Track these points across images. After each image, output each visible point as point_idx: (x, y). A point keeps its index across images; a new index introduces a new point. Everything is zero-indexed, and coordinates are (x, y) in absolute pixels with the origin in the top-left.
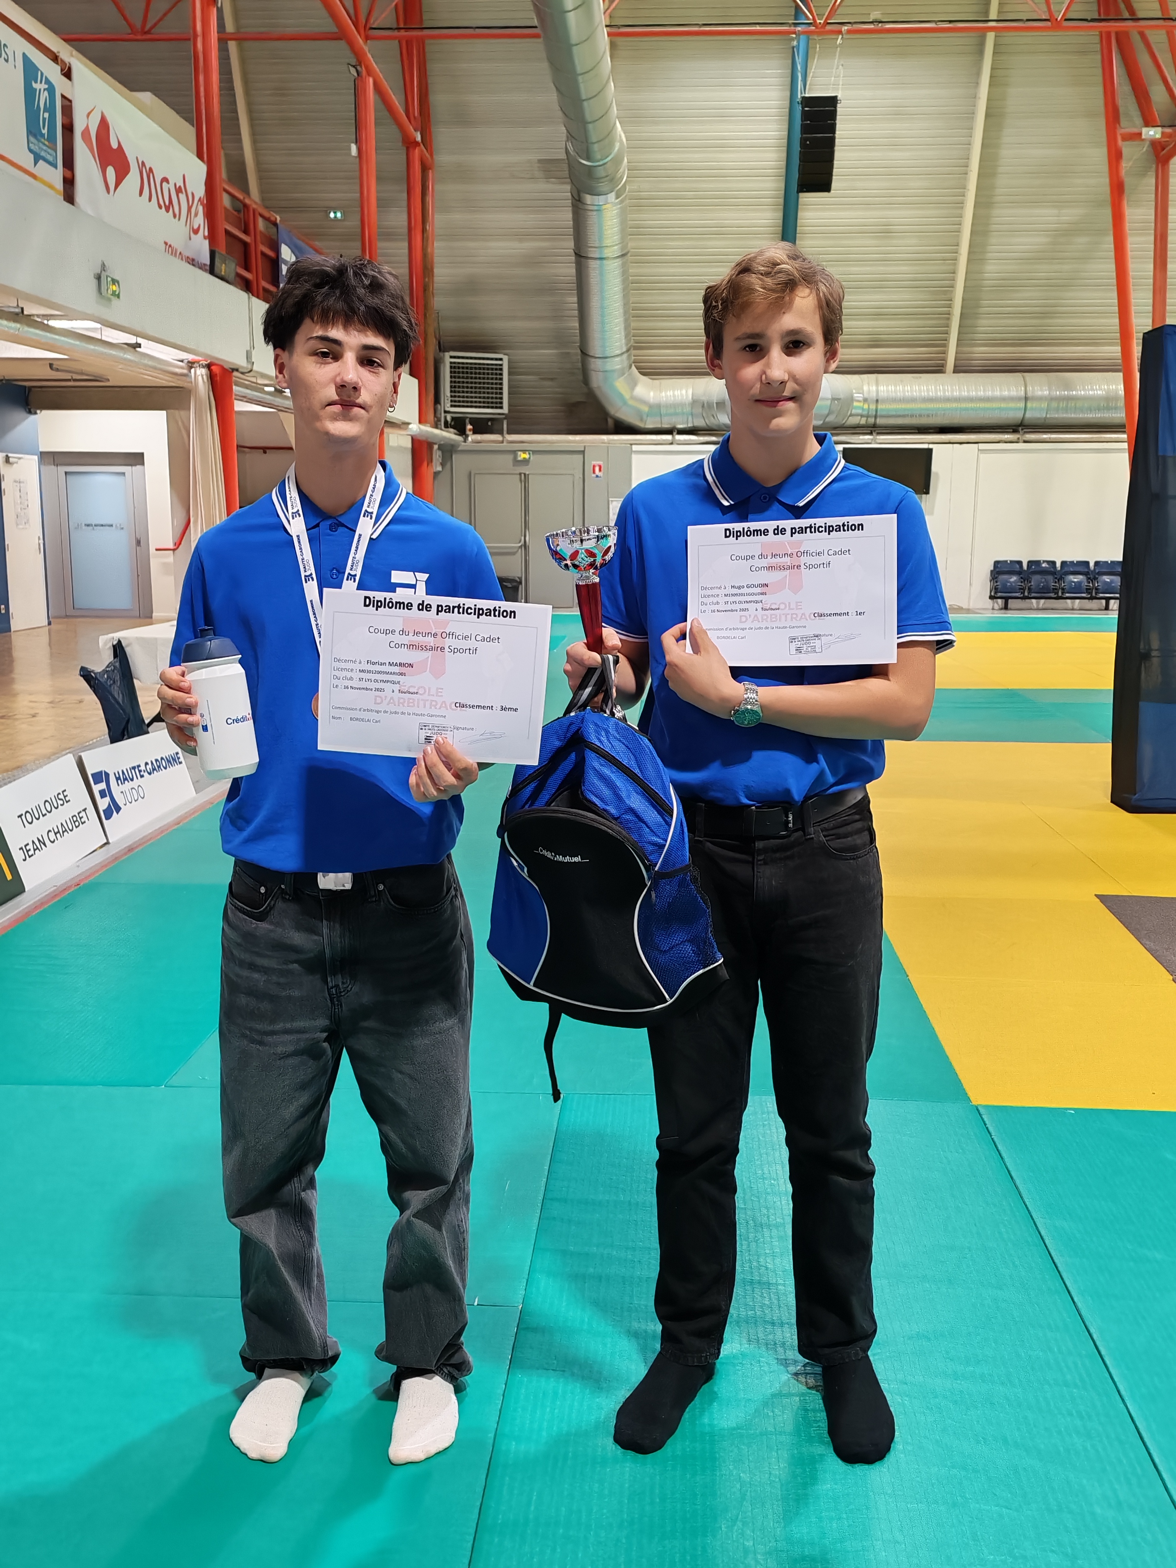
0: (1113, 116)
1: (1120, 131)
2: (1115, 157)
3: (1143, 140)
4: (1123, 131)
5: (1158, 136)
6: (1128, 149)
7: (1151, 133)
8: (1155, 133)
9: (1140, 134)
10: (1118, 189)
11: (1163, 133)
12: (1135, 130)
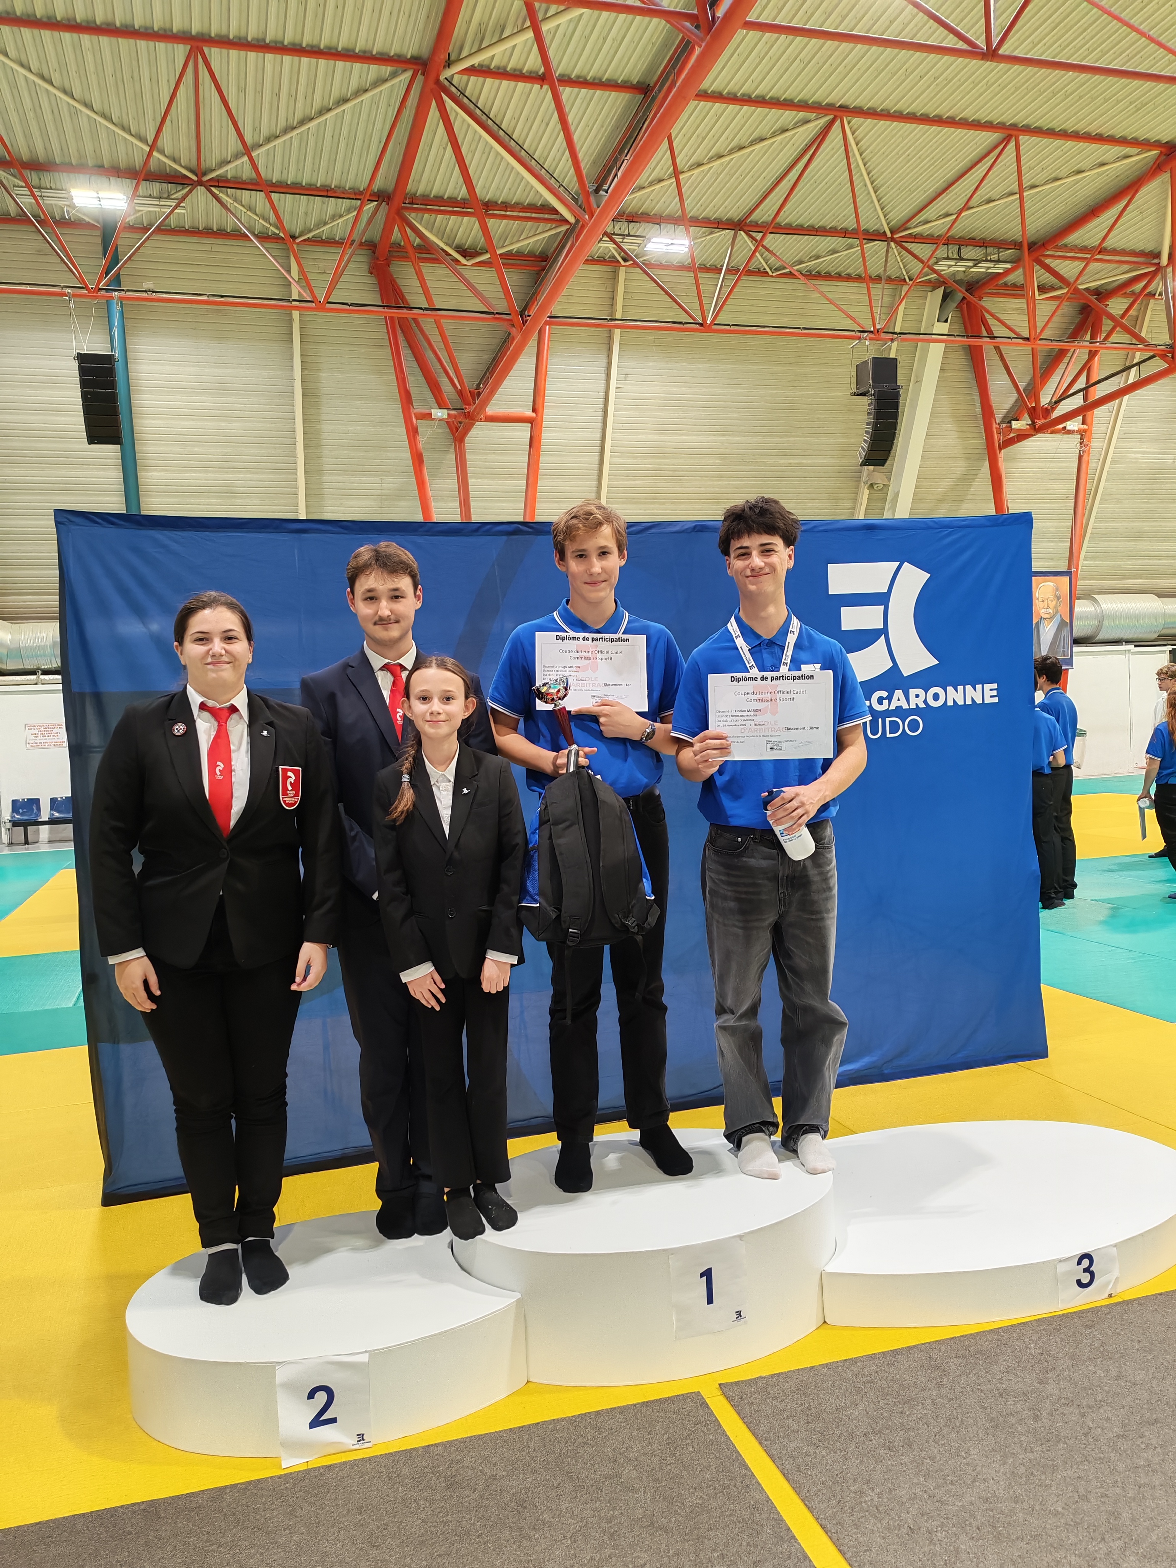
0: (406, 399)
1: (413, 412)
2: (413, 432)
3: (433, 419)
4: (415, 411)
5: (445, 417)
6: (423, 426)
7: (440, 414)
8: (443, 414)
9: (430, 414)
10: (418, 459)
11: (449, 414)
12: (427, 411)
